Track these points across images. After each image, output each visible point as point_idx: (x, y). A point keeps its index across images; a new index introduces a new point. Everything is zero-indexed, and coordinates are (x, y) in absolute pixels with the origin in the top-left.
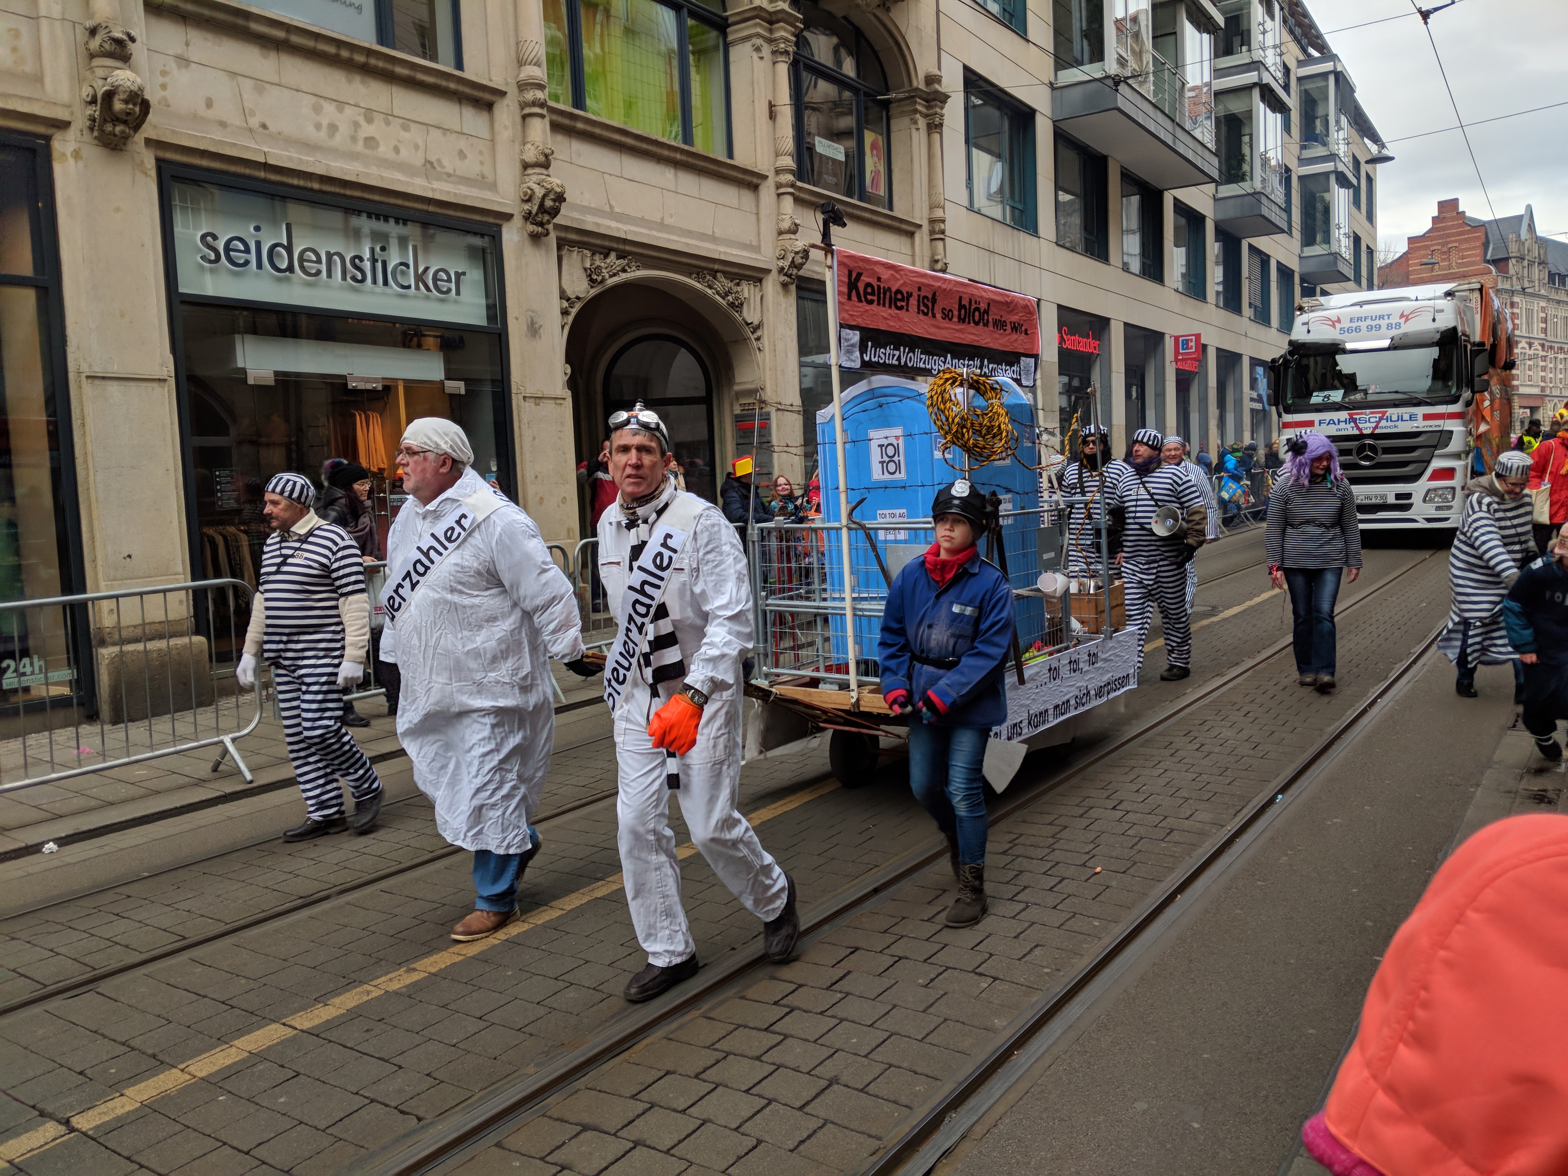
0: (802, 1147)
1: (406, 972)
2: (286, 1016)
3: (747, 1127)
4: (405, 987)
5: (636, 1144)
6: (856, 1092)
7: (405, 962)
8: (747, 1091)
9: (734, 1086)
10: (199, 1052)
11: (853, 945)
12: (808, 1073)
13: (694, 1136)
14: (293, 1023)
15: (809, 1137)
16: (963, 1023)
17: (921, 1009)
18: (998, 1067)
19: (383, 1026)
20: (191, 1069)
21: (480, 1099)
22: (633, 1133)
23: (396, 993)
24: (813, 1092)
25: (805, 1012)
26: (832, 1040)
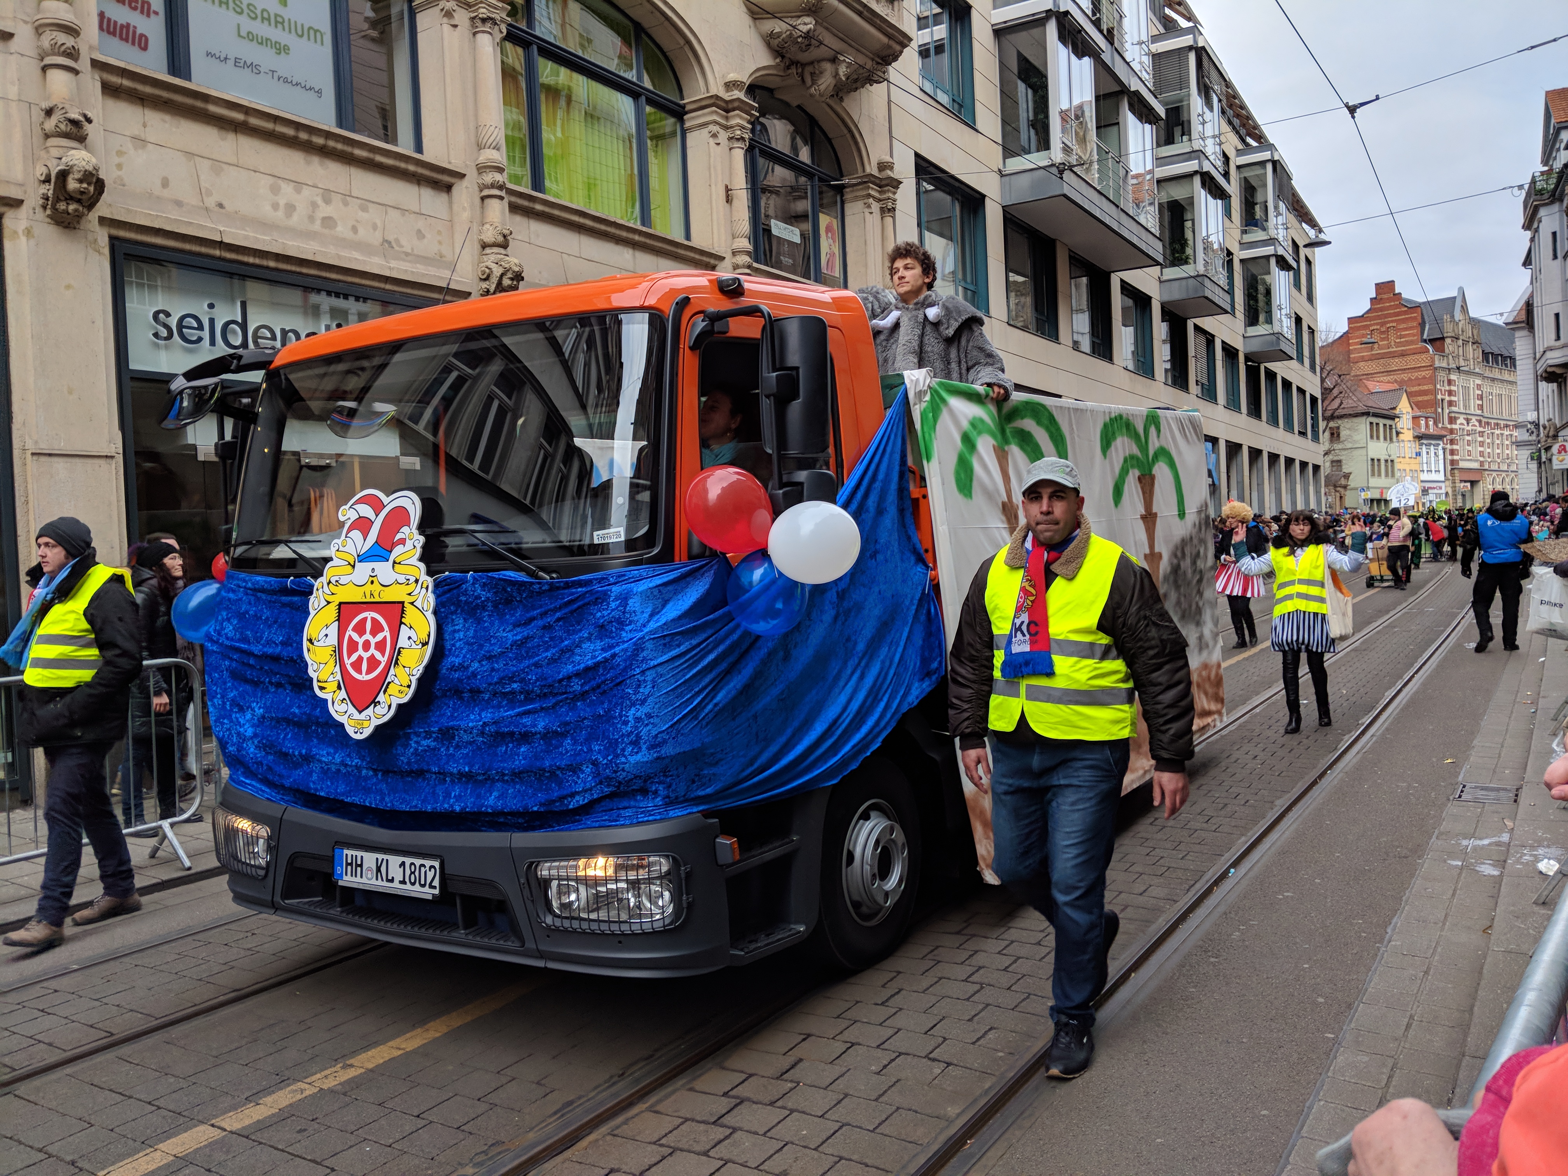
1: (342, 1068)
2: (216, 1117)
4: (341, 1084)
7: (342, 1058)
10: (121, 1157)
12: (756, 1168)
14: (223, 1124)
16: (916, 1112)
17: (873, 1098)
18: (951, 1158)
19: (316, 1126)
23: (331, 1091)
25: (756, 1103)
26: (782, 1132)
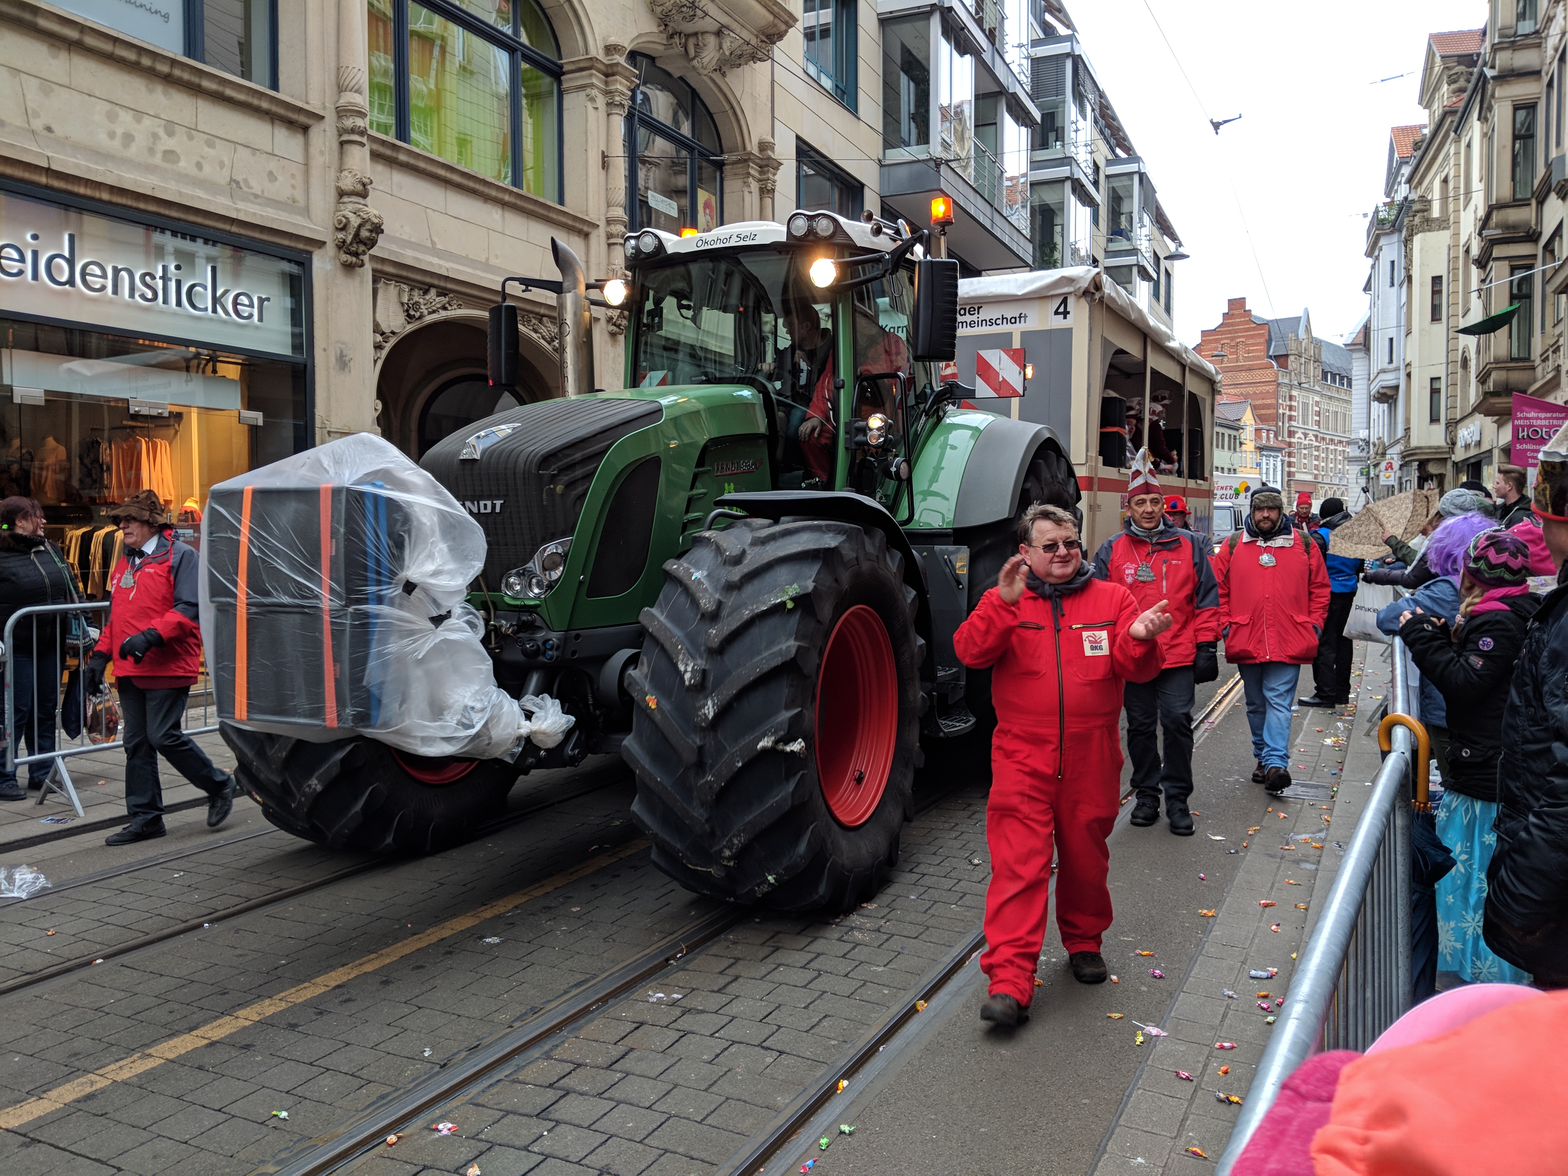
4: (136, 1076)
7: (141, 1047)
11: (639, 1019)
12: (578, 1163)
16: (745, 1101)
17: (703, 1088)
18: (777, 1149)
19: (105, 1122)
23: (125, 1083)
25: (581, 1094)
26: (605, 1124)
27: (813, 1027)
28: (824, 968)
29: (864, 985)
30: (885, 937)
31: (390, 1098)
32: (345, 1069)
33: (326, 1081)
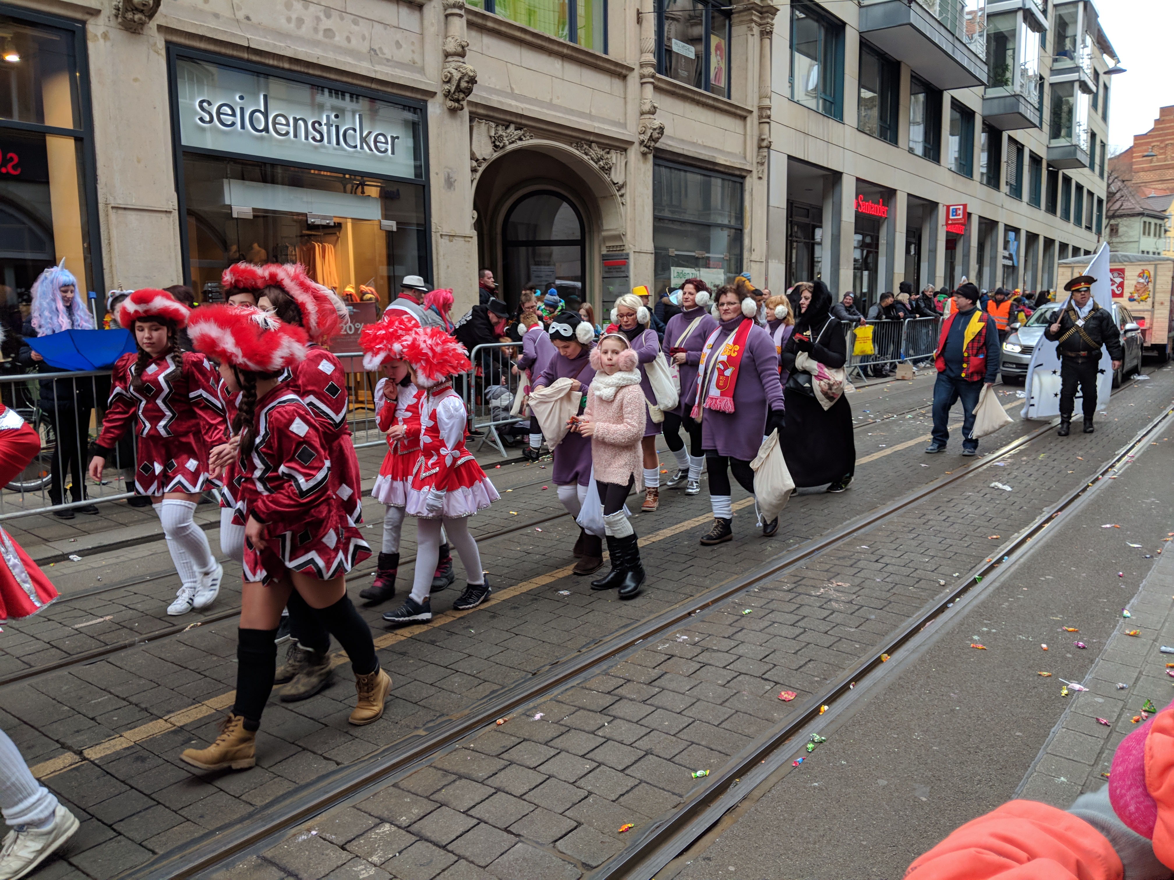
0: (621, 799)
3: (581, 783)
5: (498, 790)
6: (665, 761)
8: (583, 756)
9: (573, 752)
10: (178, 708)
11: (669, 653)
12: (630, 745)
13: (541, 786)
15: (627, 792)
16: (750, 715)
17: (719, 702)
18: (775, 748)
20: (172, 720)
21: (384, 751)
22: (496, 782)
24: (634, 759)
25: (631, 700)
26: (648, 722)
27: (800, 667)
28: (809, 626)
29: (840, 640)
30: (857, 607)
31: (499, 693)
32: (469, 672)
33: (457, 679)
